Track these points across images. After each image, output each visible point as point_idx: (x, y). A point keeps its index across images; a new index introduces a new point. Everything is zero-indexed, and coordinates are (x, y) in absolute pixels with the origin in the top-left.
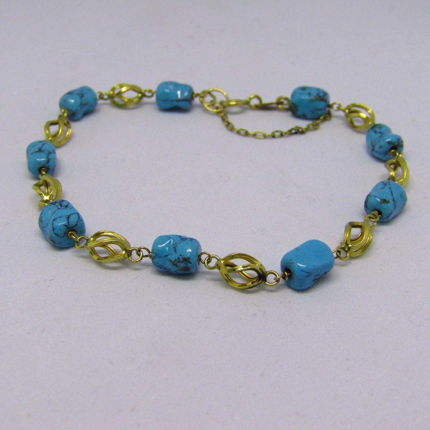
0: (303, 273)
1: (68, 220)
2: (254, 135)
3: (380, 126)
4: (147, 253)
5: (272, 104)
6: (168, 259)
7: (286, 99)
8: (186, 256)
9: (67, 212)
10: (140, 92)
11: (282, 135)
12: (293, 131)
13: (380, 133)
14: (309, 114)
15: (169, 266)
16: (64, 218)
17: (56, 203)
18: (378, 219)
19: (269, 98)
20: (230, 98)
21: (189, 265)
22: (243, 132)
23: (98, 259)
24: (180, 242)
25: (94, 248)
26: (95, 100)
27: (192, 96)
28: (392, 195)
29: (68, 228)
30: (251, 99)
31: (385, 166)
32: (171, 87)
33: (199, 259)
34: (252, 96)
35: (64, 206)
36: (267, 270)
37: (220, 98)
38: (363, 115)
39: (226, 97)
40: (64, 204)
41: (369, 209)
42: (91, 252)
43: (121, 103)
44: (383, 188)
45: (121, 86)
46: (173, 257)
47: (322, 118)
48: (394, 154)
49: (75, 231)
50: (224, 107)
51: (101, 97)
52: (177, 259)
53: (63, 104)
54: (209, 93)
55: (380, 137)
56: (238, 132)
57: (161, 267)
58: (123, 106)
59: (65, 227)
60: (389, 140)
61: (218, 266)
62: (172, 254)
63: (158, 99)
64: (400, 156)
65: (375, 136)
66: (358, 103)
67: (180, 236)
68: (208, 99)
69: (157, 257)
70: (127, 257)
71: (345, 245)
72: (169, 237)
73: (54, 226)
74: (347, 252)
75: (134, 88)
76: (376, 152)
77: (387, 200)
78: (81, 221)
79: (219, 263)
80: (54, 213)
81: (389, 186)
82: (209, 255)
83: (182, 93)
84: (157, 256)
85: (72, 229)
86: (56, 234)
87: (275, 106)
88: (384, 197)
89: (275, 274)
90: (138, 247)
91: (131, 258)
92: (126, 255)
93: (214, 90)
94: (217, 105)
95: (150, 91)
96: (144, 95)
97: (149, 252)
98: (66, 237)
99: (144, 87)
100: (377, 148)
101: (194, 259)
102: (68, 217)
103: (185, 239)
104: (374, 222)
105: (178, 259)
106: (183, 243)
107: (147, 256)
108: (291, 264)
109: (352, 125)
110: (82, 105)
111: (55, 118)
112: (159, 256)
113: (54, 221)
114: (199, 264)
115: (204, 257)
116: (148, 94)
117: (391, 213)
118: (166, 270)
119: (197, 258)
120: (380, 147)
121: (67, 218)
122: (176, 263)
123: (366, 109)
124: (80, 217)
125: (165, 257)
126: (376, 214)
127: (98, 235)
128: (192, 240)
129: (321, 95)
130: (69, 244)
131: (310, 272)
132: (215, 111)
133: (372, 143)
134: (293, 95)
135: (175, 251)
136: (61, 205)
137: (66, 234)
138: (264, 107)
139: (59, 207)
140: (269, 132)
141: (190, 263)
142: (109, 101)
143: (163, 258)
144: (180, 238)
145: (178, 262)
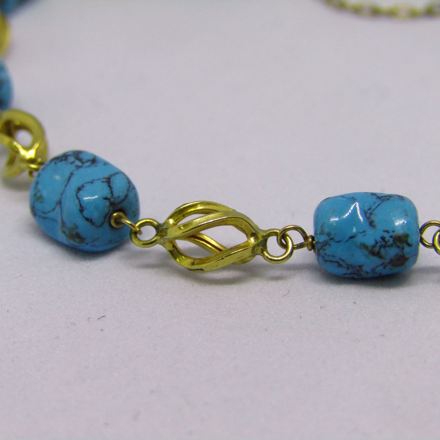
1: (109, 187)
4: (301, 240)
6: (358, 244)
8: (400, 232)
9: (98, 172)
15: (362, 258)
16: (98, 184)
21: (407, 249)
23: (193, 264)
24: (379, 204)
33: (421, 238)
35: (88, 161)
40: (86, 157)
42: (171, 252)
46: (369, 238)
49: (124, 211)
52: (379, 239)
57: (341, 262)
59: (107, 203)
62: (364, 232)
69: (332, 243)
70: (259, 251)
73: (81, 202)
80: (70, 177)
84: (331, 239)
85: (119, 207)
86: (87, 219)
90: (281, 226)
91: (268, 253)
97: (306, 237)
98: (106, 224)
101: (415, 237)
102: (108, 181)
103: (388, 197)
105: (381, 240)
106: (385, 205)
107: (300, 246)
112: (337, 239)
113: (81, 192)
118: (350, 271)
121: (106, 184)
122: (376, 249)
125: (351, 240)
130: (110, 242)
135: (371, 224)
136: (79, 159)
137: (108, 217)
139: (78, 163)
141: (409, 245)
143: (346, 241)
144: (374, 196)
145: (381, 247)
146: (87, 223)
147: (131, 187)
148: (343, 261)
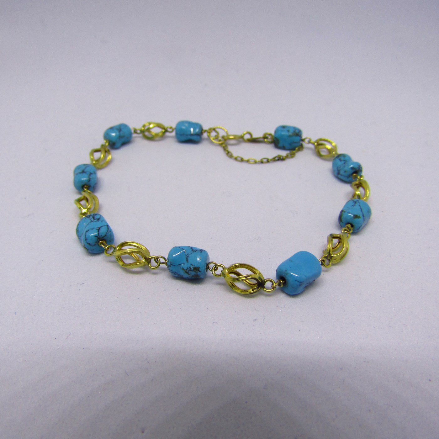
0: (297, 282)
1: (98, 232)
2: (248, 161)
3: (344, 155)
5: (260, 138)
6: (181, 268)
7: (270, 135)
8: (196, 266)
9: (98, 224)
10: (164, 128)
11: (268, 161)
12: (277, 159)
13: (344, 160)
14: (287, 146)
15: (182, 273)
16: (95, 230)
17: (90, 216)
18: (352, 231)
19: (258, 134)
20: (230, 133)
21: (199, 273)
22: (239, 159)
23: (123, 265)
24: (192, 253)
25: (120, 256)
26: (131, 134)
27: (201, 132)
28: (362, 211)
29: (99, 238)
30: (244, 134)
31: (351, 186)
32: (187, 125)
33: (208, 267)
34: (245, 133)
35: (97, 219)
36: (265, 278)
37: (222, 133)
38: (329, 147)
39: (227, 133)
40: (97, 217)
41: (342, 222)
42: (117, 259)
43: (150, 136)
44: (354, 205)
45: (150, 124)
46: (185, 266)
47: (297, 149)
48: (356, 177)
49: (105, 240)
50: (225, 140)
51: (135, 131)
52: (189, 267)
53: (107, 136)
54: (214, 130)
55: (344, 163)
56: (236, 159)
58: (151, 138)
59: (96, 238)
60: (352, 166)
61: (223, 274)
62: (184, 263)
63: (177, 134)
64: (362, 179)
65: (339, 163)
66: (323, 138)
67: (191, 248)
68: (213, 134)
69: (171, 266)
70: (147, 264)
71: (328, 255)
72: (182, 248)
73: (86, 237)
74: (329, 261)
75: (159, 126)
76: (341, 175)
77: (358, 215)
78: (110, 232)
79: (224, 272)
80: (87, 225)
81: (358, 204)
82: (216, 264)
83: (194, 130)
84: (171, 264)
85: (102, 239)
86: (88, 243)
87: (262, 140)
88: (355, 213)
89: (272, 282)
90: (157, 255)
91: (150, 265)
92: (146, 263)
93: (218, 128)
94: (220, 138)
95: (171, 128)
96: (166, 131)
97: (165, 260)
98: (97, 245)
99: (166, 124)
100: (342, 172)
101: (202, 268)
102: (99, 229)
103: (195, 251)
104: (348, 233)
106: (194, 254)
107: (163, 263)
108: (287, 274)
109: (319, 155)
110: (120, 137)
111: (98, 147)
112: (173, 265)
113: (87, 233)
114: (207, 271)
115: (211, 266)
116: (169, 130)
117: (361, 226)
118: (179, 276)
119: (206, 266)
120: (345, 172)
121: (97, 230)
122: (187, 271)
123: (330, 143)
124: (109, 229)
125: (179, 265)
126: (349, 227)
127: (123, 244)
128: (201, 251)
129: (297, 131)
130: (100, 250)
131: (303, 282)
132: (218, 143)
133: (338, 168)
134: (276, 132)
135: (187, 261)
136: (94, 218)
137: (97, 243)
138: (254, 141)
139: (93, 220)
140: (258, 159)
141: (200, 271)
142: (141, 135)
143: (177, 266)
144: (191, 249)
145: (189, 270)
146: (88, 245)
147: (109, 231)
148: (176, 273)
